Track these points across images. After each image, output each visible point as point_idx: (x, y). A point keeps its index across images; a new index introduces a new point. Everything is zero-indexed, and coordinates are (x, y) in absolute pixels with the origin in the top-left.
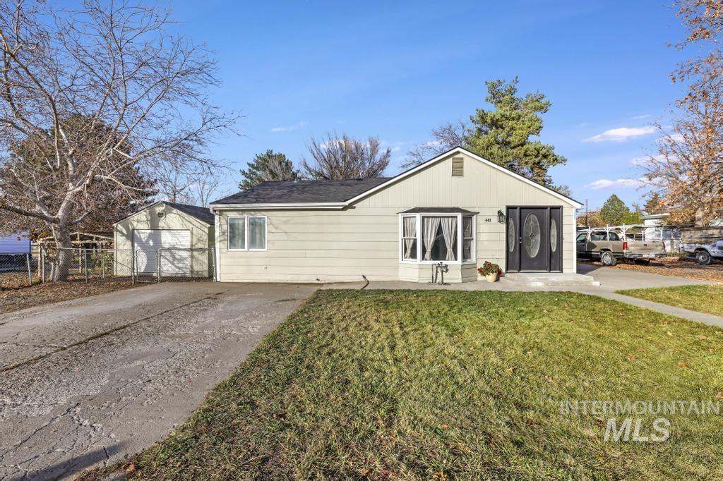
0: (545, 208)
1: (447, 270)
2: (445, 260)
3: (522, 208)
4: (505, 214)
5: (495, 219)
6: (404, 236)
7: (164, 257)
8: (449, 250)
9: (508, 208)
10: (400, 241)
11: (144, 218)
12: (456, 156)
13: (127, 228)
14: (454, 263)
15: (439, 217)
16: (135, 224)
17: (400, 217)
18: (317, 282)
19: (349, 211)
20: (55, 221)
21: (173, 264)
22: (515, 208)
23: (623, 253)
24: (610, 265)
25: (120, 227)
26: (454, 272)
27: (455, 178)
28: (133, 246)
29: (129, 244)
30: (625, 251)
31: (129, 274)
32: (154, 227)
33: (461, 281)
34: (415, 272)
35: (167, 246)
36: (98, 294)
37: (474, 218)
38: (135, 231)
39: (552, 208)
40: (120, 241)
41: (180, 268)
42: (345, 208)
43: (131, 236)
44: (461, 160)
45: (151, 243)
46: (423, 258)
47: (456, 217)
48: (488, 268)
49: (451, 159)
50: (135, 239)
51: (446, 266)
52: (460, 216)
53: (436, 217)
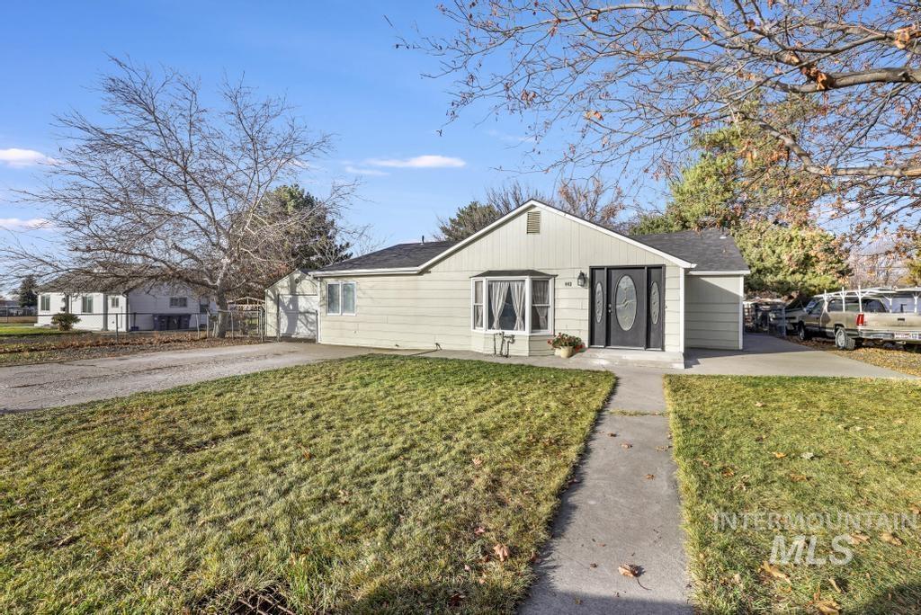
0: (642, 268)
1: (514, 341)
2: (512, 329)
3: (609, 269)
4: (588, 276)
5: (575, 283)
6: (476, 302)
7: (300, 320)
8: (519, 318)
9: (593, 270)
10: (472, 307)
11: (286, 285)
12: (532, 211)
13: (274, 293)
14: (522, 333)
15: (508, 281)
16: (280, 289)
17: (473, 281)
18: (396, 348)
19: (425, 275)
20: (215, 288)
21: (306, 327)
22: (601, 268)
23: (857, 330)
24: (844, 349)
25: (270, 293)
26: (521, 342)
27: (531, 235)
28: (278, 310)
29: (275, 307)
30: (860, 328)
31: (275, 335)
32: (293, 292)
33: (527, 355)
34: (480, 341)
35: (302, 310)
36: (217, 346)
37: (551, 281)
38: (281, 297)
39: (650, 268)
40: (270, 305)
41: (312, 331)
42: (421, 273)
43: (278, 301)
44: (538, 214)
45: (291, 307)
46: (490, 326)
47: (524, 281)
48: (560, 341)
49: (526, 215)
50: (280, 303)
51: (513, 336)
52: (528, 280)
53: (505, 281)
